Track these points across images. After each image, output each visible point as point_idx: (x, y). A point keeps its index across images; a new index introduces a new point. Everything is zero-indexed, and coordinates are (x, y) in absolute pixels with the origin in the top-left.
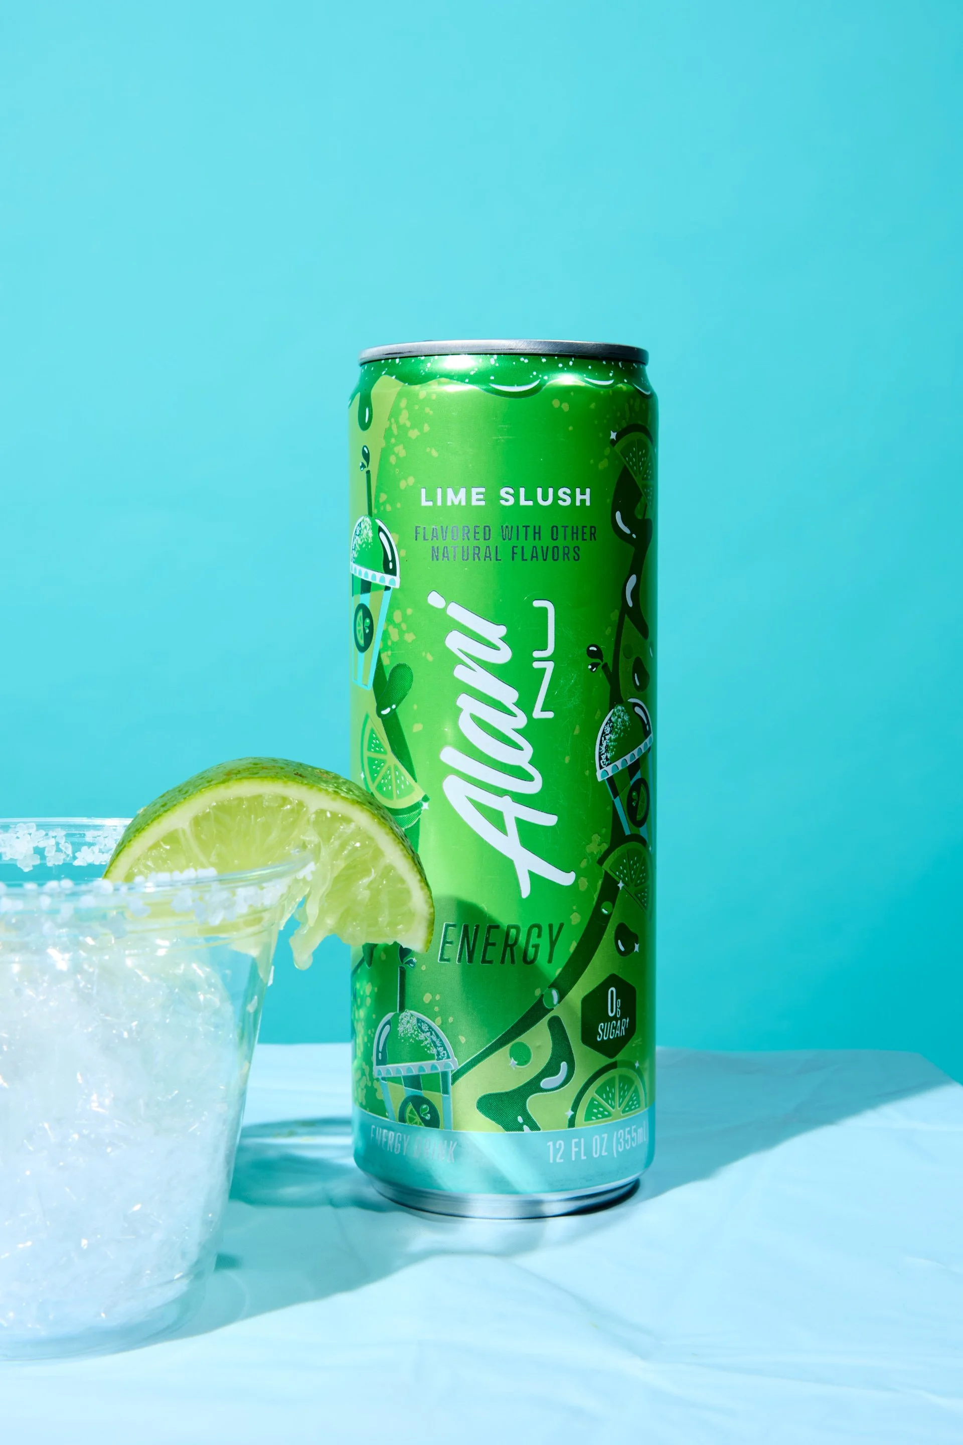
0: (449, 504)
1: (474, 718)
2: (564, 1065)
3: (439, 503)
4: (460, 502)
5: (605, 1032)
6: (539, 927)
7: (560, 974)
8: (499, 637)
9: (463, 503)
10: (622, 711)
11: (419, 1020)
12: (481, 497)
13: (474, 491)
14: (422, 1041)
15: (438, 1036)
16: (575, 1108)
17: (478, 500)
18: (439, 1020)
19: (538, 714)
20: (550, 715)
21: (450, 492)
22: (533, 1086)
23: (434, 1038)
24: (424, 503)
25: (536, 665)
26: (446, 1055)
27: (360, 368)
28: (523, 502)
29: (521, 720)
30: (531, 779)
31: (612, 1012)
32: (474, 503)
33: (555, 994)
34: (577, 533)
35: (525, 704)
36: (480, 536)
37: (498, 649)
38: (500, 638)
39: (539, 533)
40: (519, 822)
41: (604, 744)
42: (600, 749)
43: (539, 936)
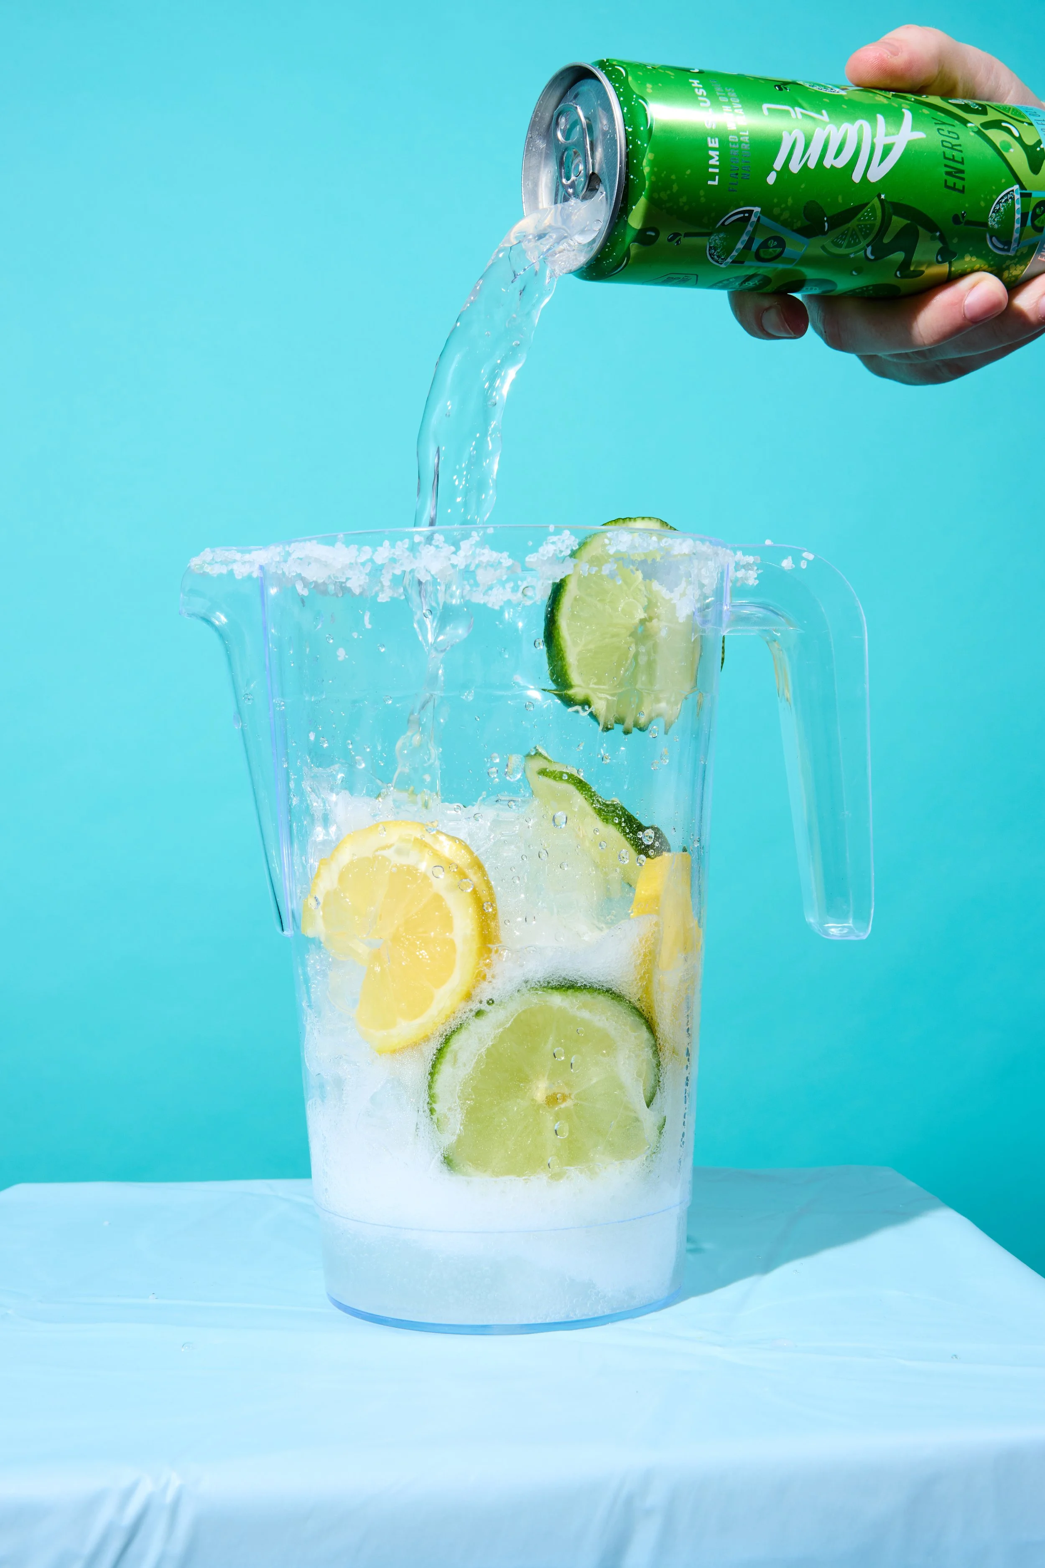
0: (718, 163)
1: (836, 157)
2: (1004, 124)
3: (717, 171)
4: (717, 155)
9: (718, 153)
11: (993, 212)
12: (713, 140)
14: (1005, 209)
15: (1002, 198)
16: (1023, 122)
17: (715, 143)
18: (994, 197)
21: (712, 162)
22: (1019, 140)
23: (1003, 200)
24: (716, 183)
26: (1012, 193)
32: (717, 146)
33: (969, 125)
43: (943, 130)
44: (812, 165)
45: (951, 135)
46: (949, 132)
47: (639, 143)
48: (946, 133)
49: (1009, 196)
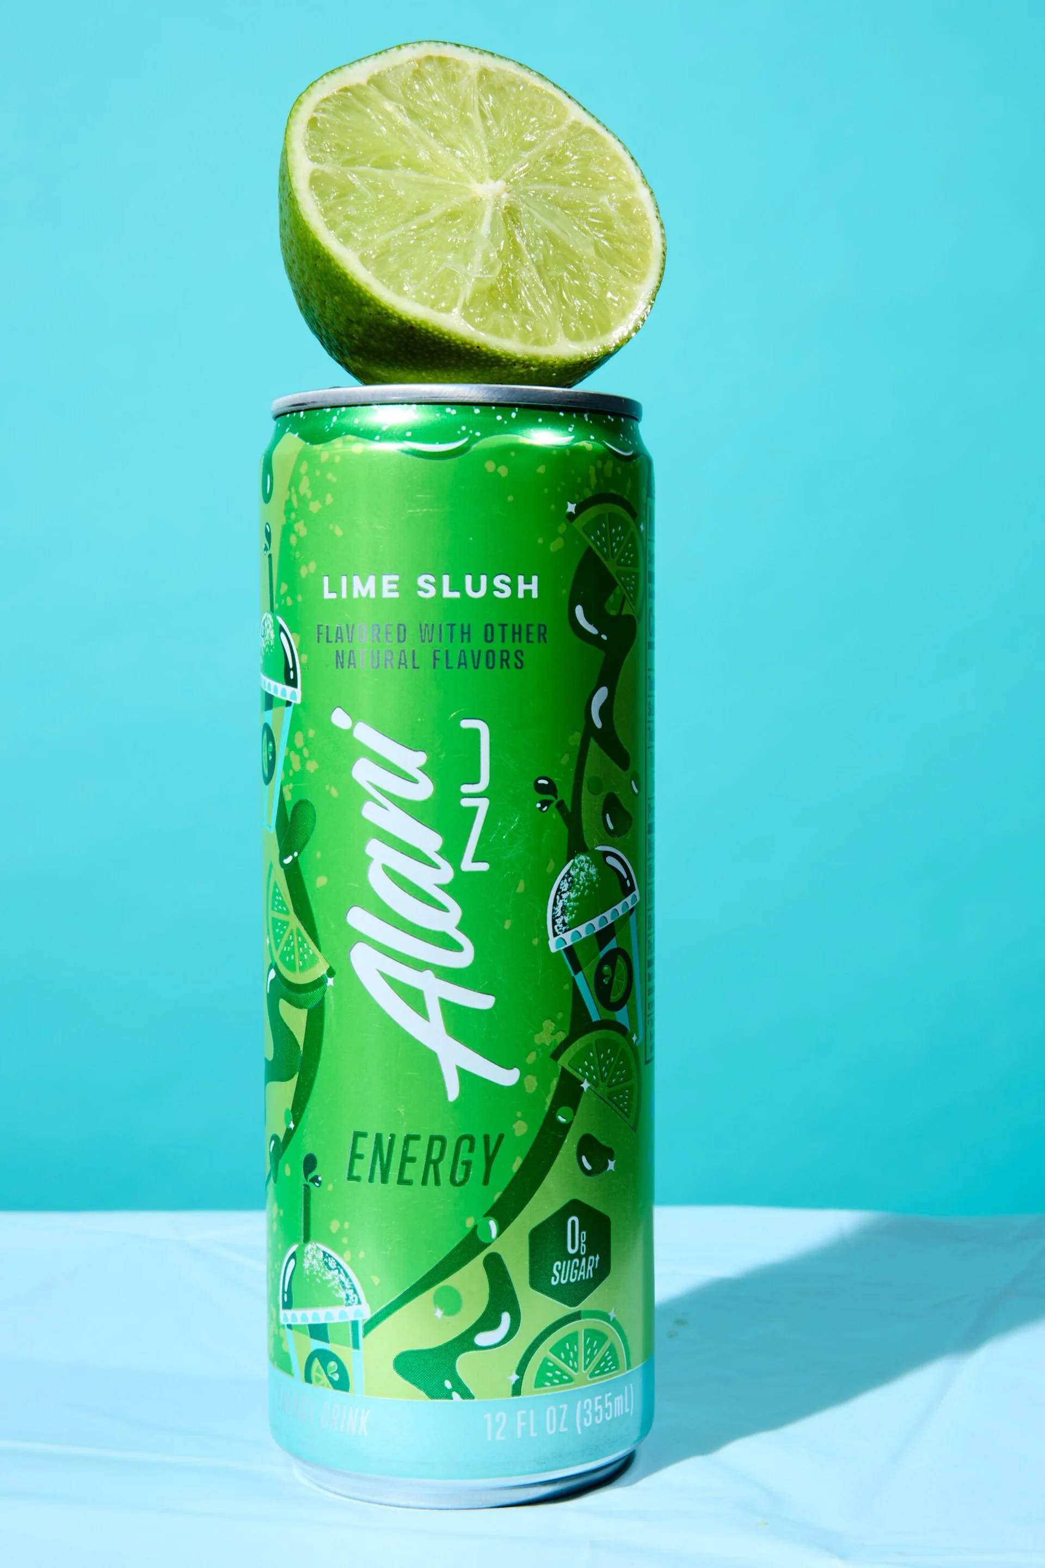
5: (561, 1273)
6: (471, 1139)
7: (500, 1199)
8: (418, 767)
10: (587, 862)
13: (386, 579)
19: (468, 865)
20: (484, 867)
25: (465, 803)
27: (274, 423)
28: (447, 594)
29: (446, 874)
30: (459, 948)
31: (573, 1247)
34: (520, 633)
35: (452, 853)
36: (394, 636)
37: (416, 782)
38: (418, 768)
39: (468, 633)
40: (445, 1005)
41: (560, 904)
42: (554, 911)
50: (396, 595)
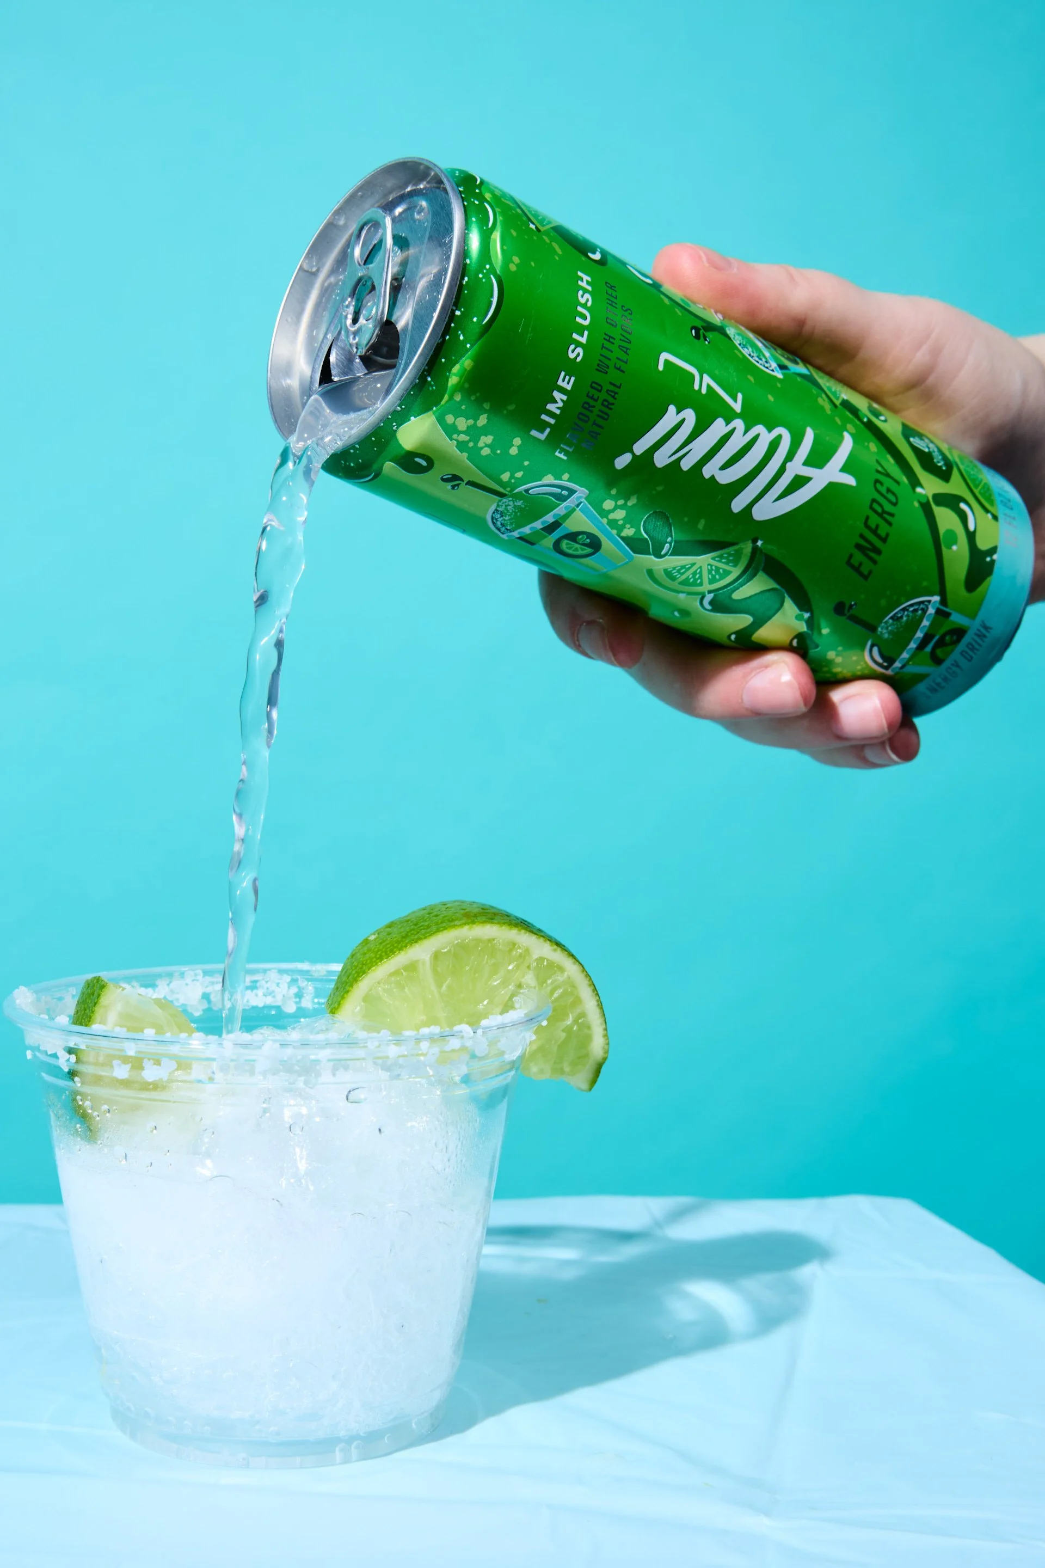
0: (558, 412)
1: (725, 467)
2: (963, 506)
3: (552, 421)
4: (562, 400)
7: (908, 478)
8: (675, 414)
9: (565, 398)
11: (892, 618)
12: (567, 378)
13: (560, 383)
14: (907, 621)
15: (912, 605)
16: (987, 511)
17: (568, 383)
18: (903, 599)
19: (737, 407)
20: (740, 397)
21: (550, 407)
22: (972, 535)
23: (911, 609)
25: (704, 391)
26: (927, 603)
28: (583, 340)
29: (739, 424)
30: (780, 437)
32: (569, 387)
33: (919, 490)
34: (612, 302)
35: (729, 416)
36: (596, 394)
37: (684, 420)
38: (677, 414)
39: (610, 337)
40: (806, 463)
41: (757, 358)
42: (761, 364)
43: (881, 484)
44: (686, 465)
45: (890, 496)
46: (889, 490)
47: (462, 338)
48: (883, 490)
49: (922, 606)
50: (573, 379)
